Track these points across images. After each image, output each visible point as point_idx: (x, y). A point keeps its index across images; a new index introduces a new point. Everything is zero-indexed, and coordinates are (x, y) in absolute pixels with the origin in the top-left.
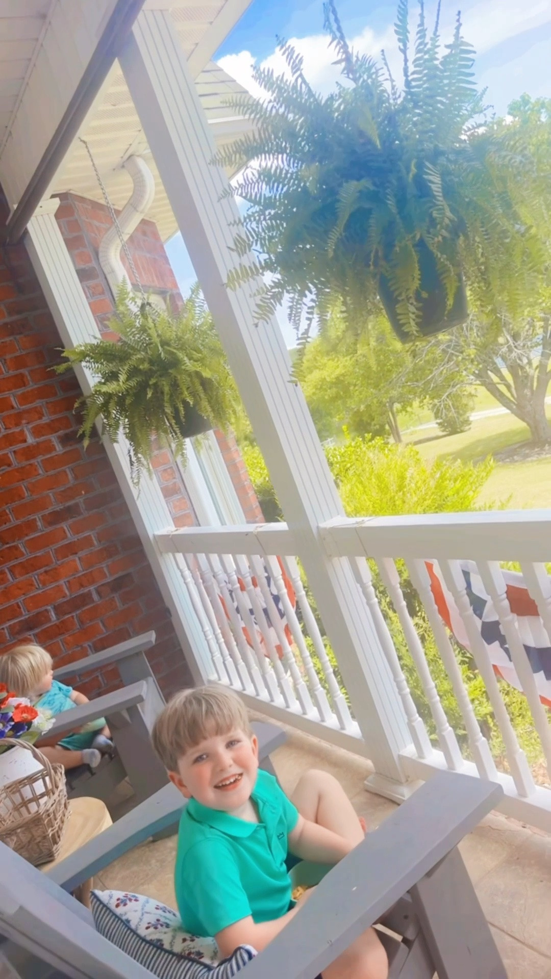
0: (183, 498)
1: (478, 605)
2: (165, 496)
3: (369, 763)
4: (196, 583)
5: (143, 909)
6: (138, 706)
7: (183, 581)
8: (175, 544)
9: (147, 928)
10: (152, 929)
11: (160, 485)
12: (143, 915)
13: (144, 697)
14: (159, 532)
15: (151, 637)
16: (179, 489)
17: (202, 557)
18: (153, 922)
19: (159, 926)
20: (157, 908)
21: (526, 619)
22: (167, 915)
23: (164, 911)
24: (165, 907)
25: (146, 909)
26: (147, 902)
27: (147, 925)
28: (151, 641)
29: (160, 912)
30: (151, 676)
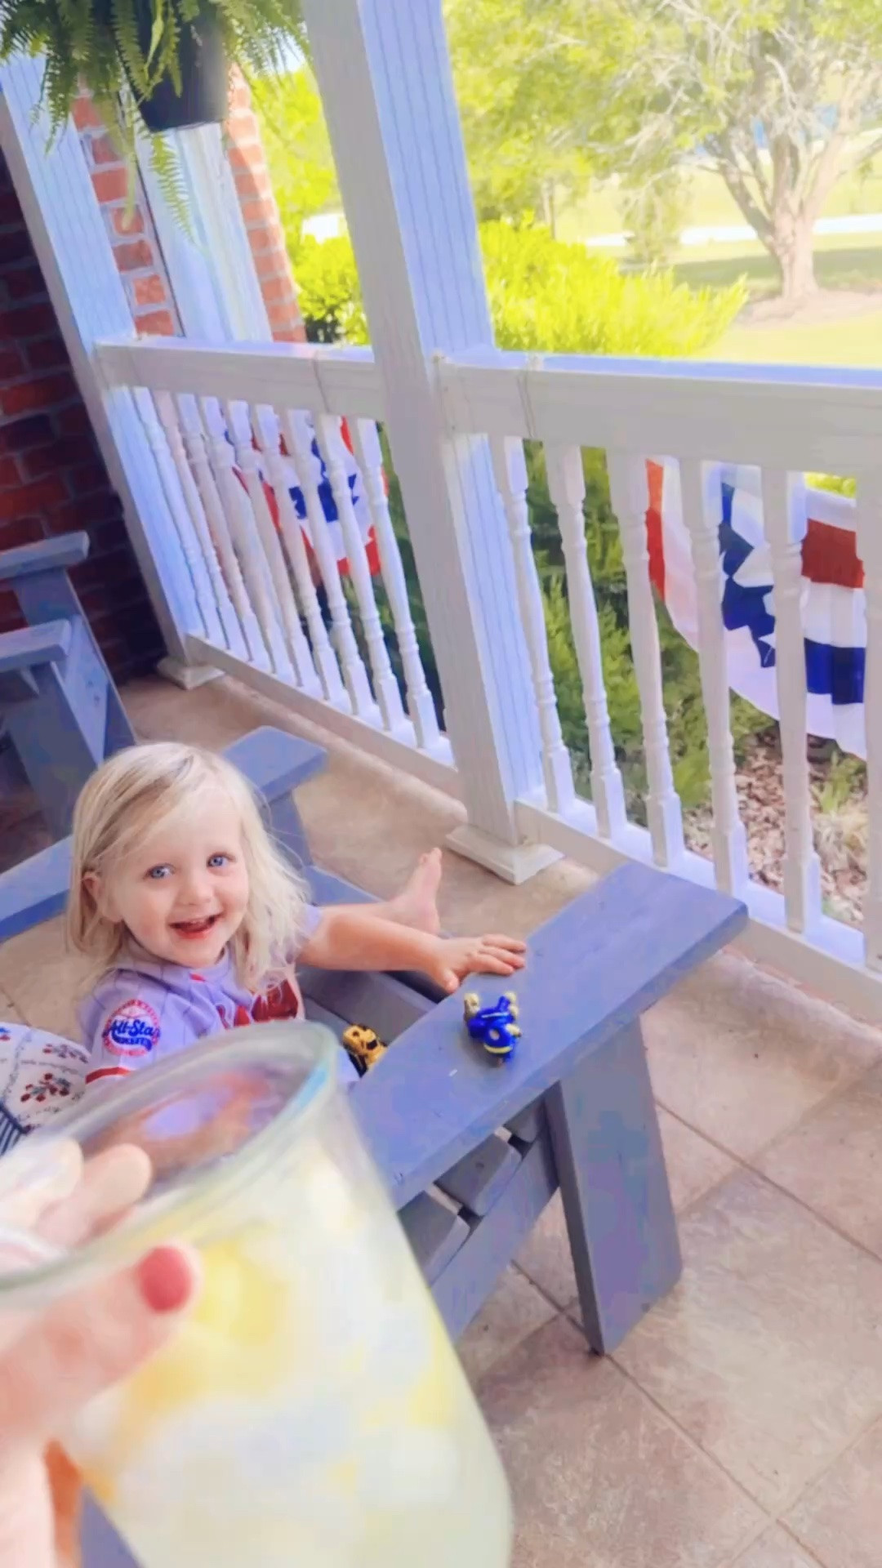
0: (156, 278)
1: (735, 551)
2: (122, 267)
3: (459, 807)
4: (173, 454)
5: (17, 1055)
6: (54, 665)
7: (148, 445)
8: (133, 367)
9: (25, 1098)
10: (32, 1101)
11: (112, 242)
12: (16, 1067)
13: (66, 650)
14: (104, 342)
15: (81, 542)
16: (150, 257)
17: (186, 399)
18: (36, 1084)
19: (47, 1093)
20: (47, 1051)
21: (828, 591)
22: (70, 1062)
23: (62, 1056)
24: (65, 1047)
25: (25, 1056)
26: (28, 1039)
27: (24, 1092)
28: (79, 551)
29: (53, 1058)
30: (78, 613)
